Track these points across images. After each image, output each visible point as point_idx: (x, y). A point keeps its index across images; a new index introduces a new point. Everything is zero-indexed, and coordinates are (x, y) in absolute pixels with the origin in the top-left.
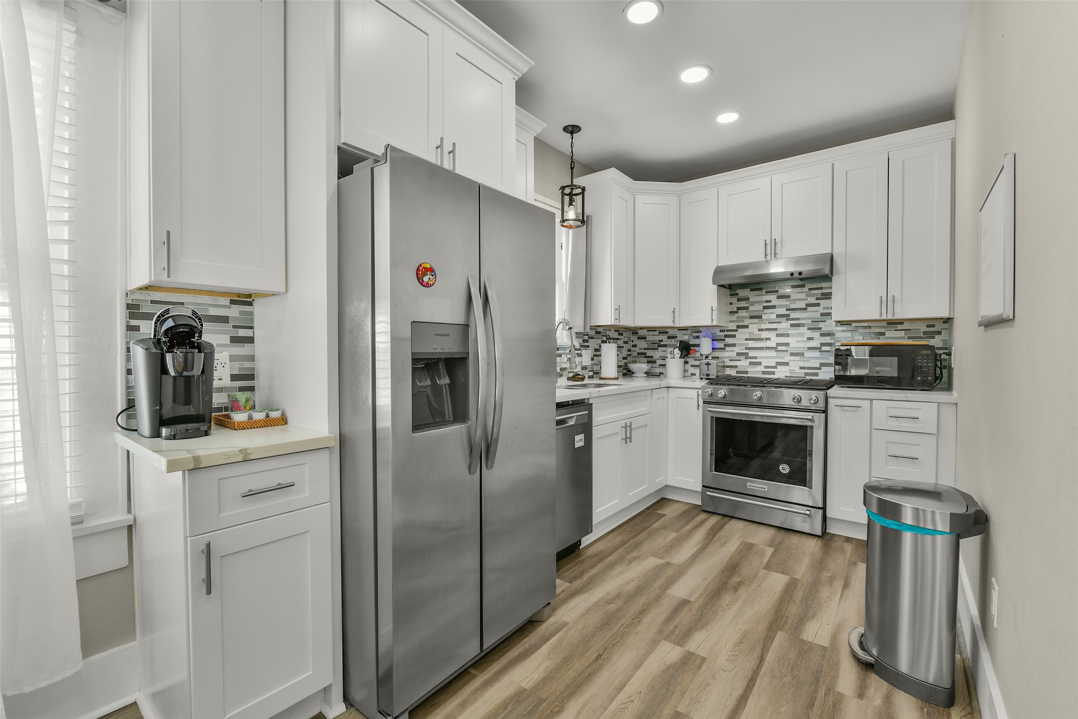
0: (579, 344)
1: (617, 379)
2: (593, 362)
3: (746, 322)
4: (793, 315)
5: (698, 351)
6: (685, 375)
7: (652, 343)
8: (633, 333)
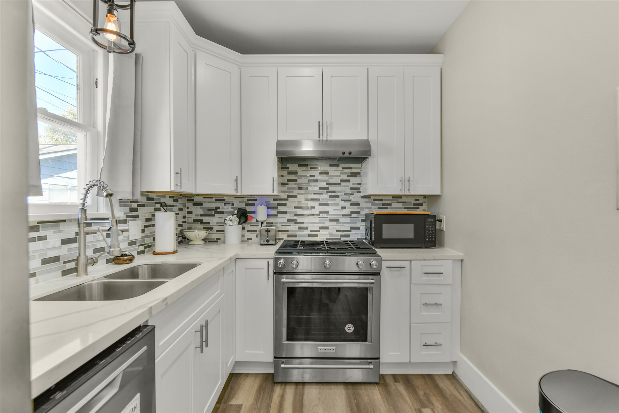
0: (125, 213)
1: (175, 252)
2: (144, 234)
3: (295, 192)
4: (331, 188)
5: (254, 218)
6: (244, 240)
7: (208, 210)
8: (188, 200)
